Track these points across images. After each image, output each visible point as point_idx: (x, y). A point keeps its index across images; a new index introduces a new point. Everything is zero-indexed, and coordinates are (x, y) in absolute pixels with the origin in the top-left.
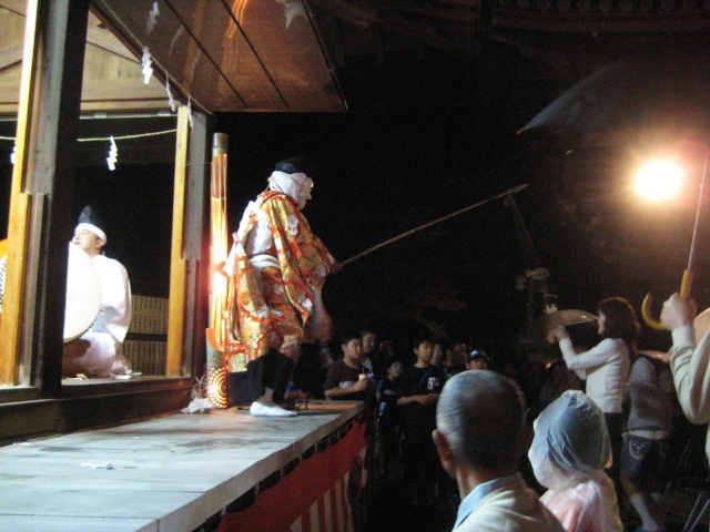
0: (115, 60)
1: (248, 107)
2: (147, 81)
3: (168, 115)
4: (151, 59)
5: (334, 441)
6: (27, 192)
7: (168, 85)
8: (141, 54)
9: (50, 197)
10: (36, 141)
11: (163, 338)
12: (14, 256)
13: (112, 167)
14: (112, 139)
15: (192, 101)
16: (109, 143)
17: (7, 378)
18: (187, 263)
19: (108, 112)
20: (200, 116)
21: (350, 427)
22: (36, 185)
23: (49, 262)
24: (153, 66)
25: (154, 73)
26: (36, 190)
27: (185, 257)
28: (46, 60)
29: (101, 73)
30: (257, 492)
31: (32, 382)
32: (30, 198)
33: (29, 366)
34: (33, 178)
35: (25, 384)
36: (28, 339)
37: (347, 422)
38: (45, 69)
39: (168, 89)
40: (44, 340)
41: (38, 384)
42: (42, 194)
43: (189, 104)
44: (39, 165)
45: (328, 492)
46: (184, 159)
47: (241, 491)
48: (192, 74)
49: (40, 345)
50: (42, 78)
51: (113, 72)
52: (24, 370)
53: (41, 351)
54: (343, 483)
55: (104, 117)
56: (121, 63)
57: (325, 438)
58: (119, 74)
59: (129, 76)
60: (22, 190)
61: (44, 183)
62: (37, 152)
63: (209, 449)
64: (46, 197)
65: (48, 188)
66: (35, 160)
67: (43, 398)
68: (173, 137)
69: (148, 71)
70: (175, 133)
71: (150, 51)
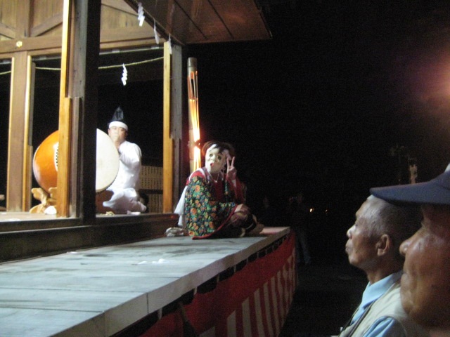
0: (123, 16)
1: (207, 39)
2: (141, 24)
3: (157, 48)
4: (143, 10)
5: (270, 251)
6: (69, 97)
7: (155, 27)
8: (137, 8)
9: (83, 99)
10: (73, 64)
11: (161, 192)
12: (63, 137)
13: (125, 83)
14: (124, 66)
15: (171, 38)
16: (122, 68)
17: (63, 213)
18: (174, 141)
19: (120, 49)
20: (178, 47)
21: (281, 243)
22: (74, 92)
23: (84, 141)
24: (145, 15)
25: (145, 19)
26: (75, 95)
27: (172, 137)
28: (77, 13)
29: (114, 24)
30: (218, 280)
31: (78, 215)
32: (71, 101)
33: (75, 205)
34: (73, 88)
35: (73, 217)
36: (74, 189)
37: (278, 240)
38: (77, 19)
39: (155, 30)
40: (83, 189)
41: (81, 216)
42: (78, 97)
43: (170, 39)
44: (76, 80)
45: (266, 284)
46: (169, 76)
47: (206, 278)
48: (171, 19)
49: (81, 192)
50: (75, 25)
51: (122, 23)
52: (72, 208)
53: (82, 196)
54: (276, 278)
55: (118, 52)
56: (127, 17)
57: (264, 249)
58: (126, 24)
59: (132, 25)
60: (66, 96)
61: (79, 91)
62: (74, 71)
63: (187, 254)
64: (80, 99)
65: (82, 93)
66: (73, 77)
67: (84, 225)
68: (161, 62)
69: (141, 19)
70: (162, 60)
71: (143, 6)
